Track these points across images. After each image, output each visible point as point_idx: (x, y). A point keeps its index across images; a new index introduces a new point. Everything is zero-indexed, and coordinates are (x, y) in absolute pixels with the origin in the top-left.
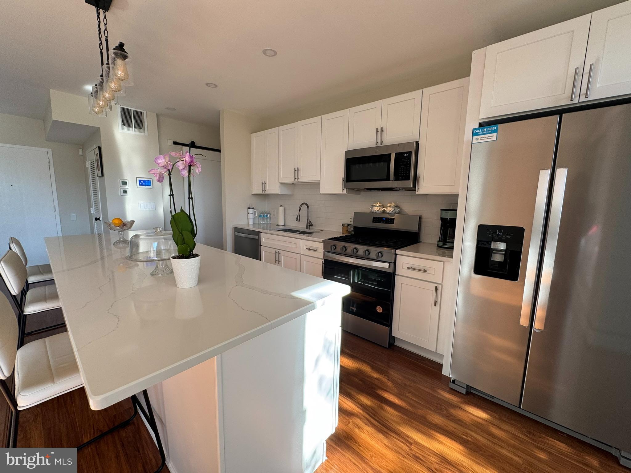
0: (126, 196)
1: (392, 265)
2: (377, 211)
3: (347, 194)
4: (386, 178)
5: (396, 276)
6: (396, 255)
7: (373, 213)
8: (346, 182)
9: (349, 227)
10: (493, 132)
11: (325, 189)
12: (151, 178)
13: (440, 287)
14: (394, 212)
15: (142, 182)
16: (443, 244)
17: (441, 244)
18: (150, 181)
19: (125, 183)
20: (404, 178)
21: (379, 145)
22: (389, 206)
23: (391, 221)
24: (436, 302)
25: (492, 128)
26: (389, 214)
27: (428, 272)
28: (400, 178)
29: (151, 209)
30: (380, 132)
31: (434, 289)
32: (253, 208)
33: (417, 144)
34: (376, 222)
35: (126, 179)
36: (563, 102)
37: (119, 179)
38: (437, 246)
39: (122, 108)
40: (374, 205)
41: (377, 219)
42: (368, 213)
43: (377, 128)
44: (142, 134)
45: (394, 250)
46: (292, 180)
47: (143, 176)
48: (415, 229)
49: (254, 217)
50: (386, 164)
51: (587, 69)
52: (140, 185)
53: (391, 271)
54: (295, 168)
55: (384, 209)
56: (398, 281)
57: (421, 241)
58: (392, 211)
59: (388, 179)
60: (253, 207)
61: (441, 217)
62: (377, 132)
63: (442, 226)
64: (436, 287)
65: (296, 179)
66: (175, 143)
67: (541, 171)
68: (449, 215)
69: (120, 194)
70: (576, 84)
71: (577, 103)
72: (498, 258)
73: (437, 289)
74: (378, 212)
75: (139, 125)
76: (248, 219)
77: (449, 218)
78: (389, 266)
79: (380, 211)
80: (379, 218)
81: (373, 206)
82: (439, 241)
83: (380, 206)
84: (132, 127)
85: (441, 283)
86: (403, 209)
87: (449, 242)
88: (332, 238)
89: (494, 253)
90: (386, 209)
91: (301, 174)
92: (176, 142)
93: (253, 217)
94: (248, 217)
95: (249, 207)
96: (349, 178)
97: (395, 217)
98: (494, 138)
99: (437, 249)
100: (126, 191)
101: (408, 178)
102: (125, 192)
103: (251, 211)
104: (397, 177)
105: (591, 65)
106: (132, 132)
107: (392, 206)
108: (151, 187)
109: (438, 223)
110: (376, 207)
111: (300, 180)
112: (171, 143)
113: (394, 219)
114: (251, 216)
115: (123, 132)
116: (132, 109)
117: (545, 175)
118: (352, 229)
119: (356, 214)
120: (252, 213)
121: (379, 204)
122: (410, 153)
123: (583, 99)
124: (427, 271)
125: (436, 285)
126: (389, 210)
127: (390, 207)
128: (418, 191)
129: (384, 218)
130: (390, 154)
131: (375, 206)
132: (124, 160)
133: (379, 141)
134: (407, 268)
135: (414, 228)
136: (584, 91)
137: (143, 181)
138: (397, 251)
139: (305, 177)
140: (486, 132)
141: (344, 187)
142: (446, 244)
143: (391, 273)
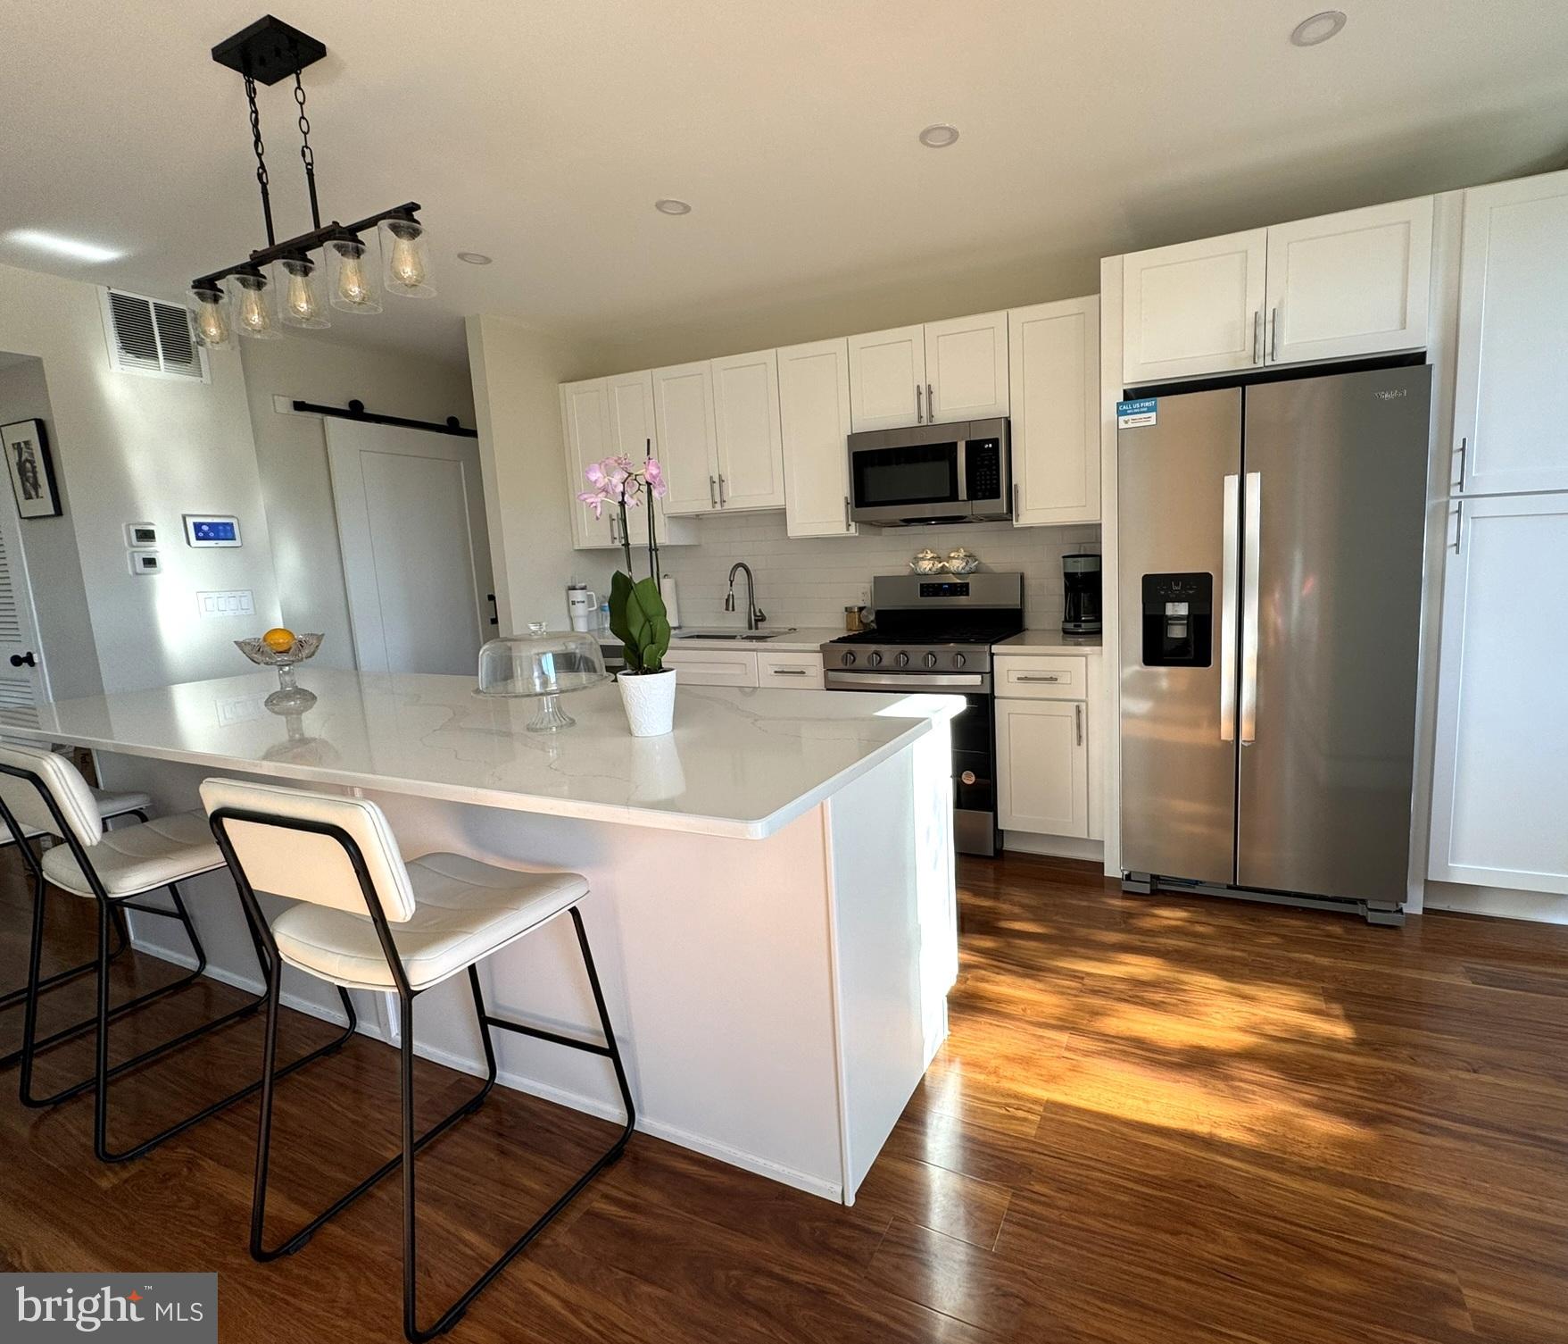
0: (154, 576)
1: (987, 677)
2: (928, 569)
3: (857, 534)
4: (948, 494)
5: (996, 700)
6: (992, 655)
7: (919, 574)
8: (857, 506)
9: (864, 612)
10: (1150, 410)
11: (798, 526)
12: (233, 517)
13: (1083, 707)
14: (967, 568)
15: (205, 528)
16: (1075, 626)
17: (1070, 626)
18: (232, 524)
19: (147, 536)
20: (987, 494)
21: (925, 422)
22: (953, 558)
23: (962, 589)
24: (1080, 737)
25: (1148, 403)
26: (957, 574)
27: (1058, 681)
28: (980, 494)
29: (240, 612)
30: (925, 394)
31: (1073, 713)
32: (584, 588)
33: (1009, 423)
34: (928, 596)
35: (146, 521)
36: (1244, 365)
37: (123, 525)
38: (1062, 634)
39: (115, 298)
40: (921, 556)
41: (930, 589)
42: (904, 576)
43: (918, 387)
44: (193, 379)
45: (988, 647)
46: (705, 506)
47: (209, 511)
48: (1013, 602)
49: (590, 611)
50: (946, 465)
51: (1269, 317)
52: (198, 538)
53: (987, 691)
54: (711, 478)
55: (941, 564)
56: (1001, 708)
57: (1026, 627)
58: (963, 568)
59: (953, 497)
60: (583, 584)
61: (1067, 571)
62: (919, 393)
63: (1067, 589)
64: (1078, 707)
65: (716, 503)
66: (299, 406)
67: (1226, 478)
68: (1081, 567)
69: (131, 573)
70: (1258, 337)
71: (1261, 368)
72: (1178, 632)
73: (1079, 711)
74: (930, 572)
75: (180, 348)
76: (571, 619)
77: (1081, 573)
78: (982, 681)
79: (934, 569)
80: (934, 584)
81: (916, 560)
82: (1066, 621)
83: (933, 557)
84: (156, 357)
85: (1084, 698)
86: (983, 561)
87: (1084, 621)
88: (839, 639)
89: (1172, 624)
90: (947, 565)
91: (730, 492)
92: (303, 402)
93: (586, 613)
94: (572, 614)
95: (570, 584)
96: (862, 496)
97: (970, 580)
98: (1153, 422)
99: (1064, 638)
100: (154, 559)
101: (996, 495)
102: (150, 562)
103: (578, 595)
104: (973, 495)
105: (1274, 310)
106: (157, 374)
107: (961, 555)
108: (237, 543)
109: (1058, 586)
110: (927, 562)
111: (726, 506)
112: (284, 405)
113: (968, 584)
114: (580, 610)
115: (124, 372)
116: (151, 301)
117: (1231, 483)
118: (872, 617)
119: (879, 581)
120: (583, 602)
121: (932, 555)
122: (995, 442)
123: (1269, 363)
124: (1056, 679)
125: (1076, 704)
126: (956, 565)
127: (957, 559)
128: (1017, 521)
129: (945, 584)
130: (955, 444)
131: (923, 559)
132: (138, 465)
133: (924, 414)
134: (1019, 679)
135: (1010, 601)
136: (1269, 350)
137: (208, 524)
138: (993, 647)
139: (741, 497)
140: (1138, 410)
141: (853, 517)
142: (1080, 626)
143: (987, 694)
